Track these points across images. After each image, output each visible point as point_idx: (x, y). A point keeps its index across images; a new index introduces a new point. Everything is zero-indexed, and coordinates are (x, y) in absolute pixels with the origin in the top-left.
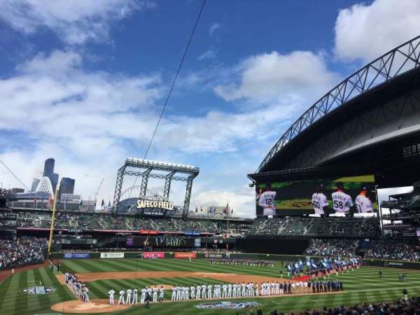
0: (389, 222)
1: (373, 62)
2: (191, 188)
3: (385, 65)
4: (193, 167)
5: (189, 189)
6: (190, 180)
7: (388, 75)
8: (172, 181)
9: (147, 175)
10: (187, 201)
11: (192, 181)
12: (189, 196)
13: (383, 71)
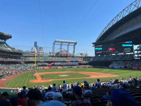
0: (137, 55)
1: (133, 3)
2: (75, 48)
3: (137, 3)
4: (75, 42)
5: (74, 48)
6: (74, 46)
7: (138, 7)
8: (69, 46)
9: (61, 45)
10: (74, 52)
11: (75, 46)
12: (74, 50)
13: (137, 5)
